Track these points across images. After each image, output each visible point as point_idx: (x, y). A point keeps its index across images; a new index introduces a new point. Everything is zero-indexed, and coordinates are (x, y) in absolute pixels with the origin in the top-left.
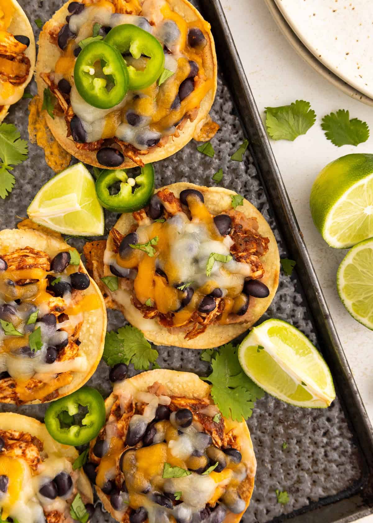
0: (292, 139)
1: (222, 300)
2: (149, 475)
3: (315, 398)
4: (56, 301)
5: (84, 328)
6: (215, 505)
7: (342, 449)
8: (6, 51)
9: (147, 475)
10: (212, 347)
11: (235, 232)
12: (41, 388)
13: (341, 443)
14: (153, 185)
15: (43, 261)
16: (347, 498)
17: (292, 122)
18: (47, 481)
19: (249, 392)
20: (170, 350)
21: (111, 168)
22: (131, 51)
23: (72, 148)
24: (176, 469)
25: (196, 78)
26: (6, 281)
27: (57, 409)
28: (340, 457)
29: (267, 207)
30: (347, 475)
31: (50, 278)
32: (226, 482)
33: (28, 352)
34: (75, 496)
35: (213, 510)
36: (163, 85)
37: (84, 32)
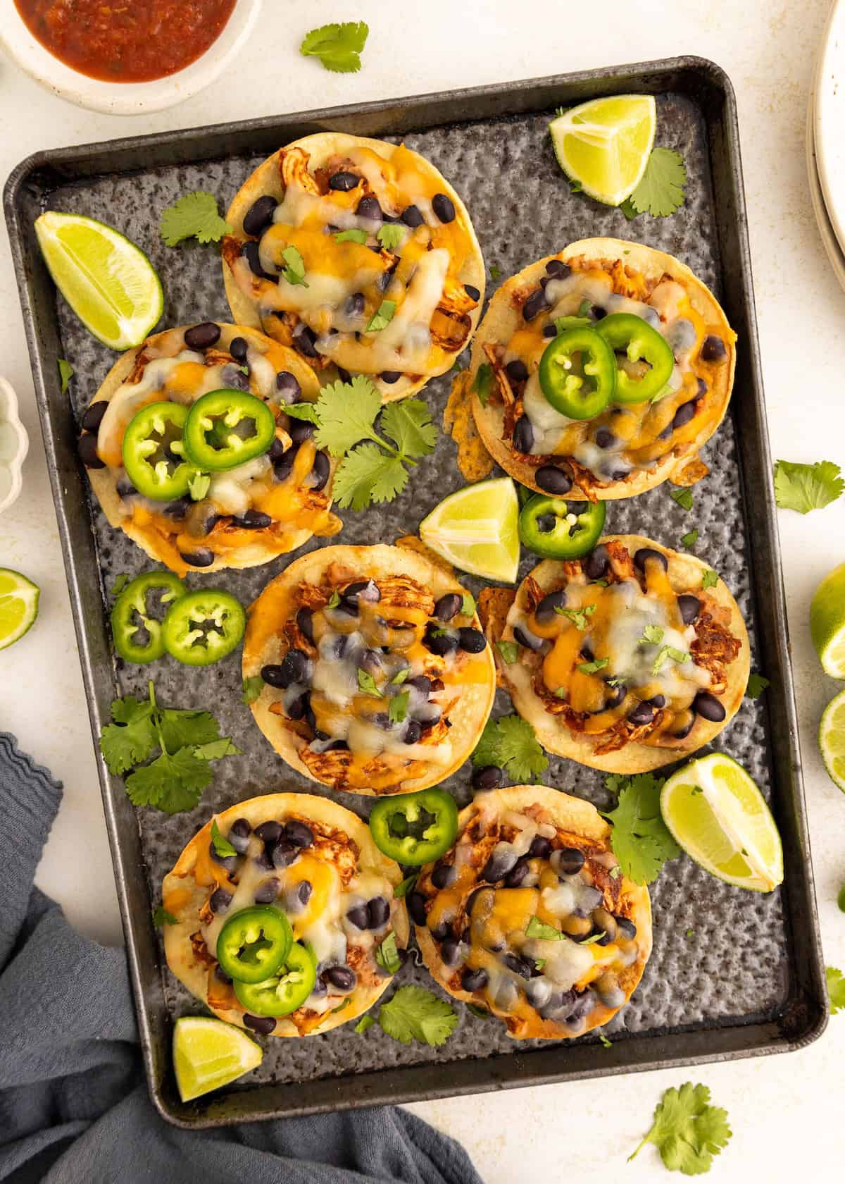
0: (805, 511)
1: (660, 712)
2: (507, 927)
3: (754, 875)
4: (434, 660)
5: (458, 706)
6: (583, 989)
7: (767, 955)
8: (452, 307)
9: (503, 924)
10: (623, 772)
11: (702, 623)
12: (381, 775)
13: (767, 947)
14: (601, 530)
15: (428, 601)
16: (756, 1023)
17: (808, 487)
18: (360, 903)
19: (660, 847)
20: (563, 763)
21: (549, 495)
22: (628, 350)
23: (502, 452)
24: (547, 928)
25: (700, 403)
26: (377, 618)
27: (390, 807)
28: (761, 966)
29: (747, 596)
30: (764, 992)
31: (431, 627)
32: (607, 961)
33: (384, 721)
34: (388, 933)
35: (580, 995)
36: (657, 403)
37: (565, 305)
